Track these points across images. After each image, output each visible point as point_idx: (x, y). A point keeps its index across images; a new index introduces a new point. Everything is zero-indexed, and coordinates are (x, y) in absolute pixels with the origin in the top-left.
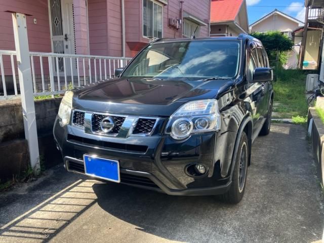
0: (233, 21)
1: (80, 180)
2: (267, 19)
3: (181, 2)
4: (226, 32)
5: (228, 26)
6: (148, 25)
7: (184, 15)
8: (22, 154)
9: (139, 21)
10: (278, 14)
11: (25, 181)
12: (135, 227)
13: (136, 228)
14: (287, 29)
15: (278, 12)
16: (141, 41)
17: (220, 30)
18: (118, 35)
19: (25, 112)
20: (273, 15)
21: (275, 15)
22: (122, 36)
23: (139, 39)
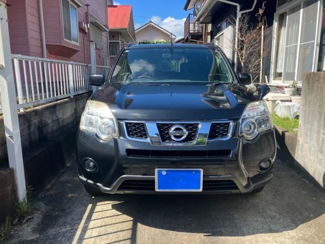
0: (126, 29)
1: (90, 206)
2: (144, 29)
3: (87, 5)
4: (120, 39)
5: (121, 33)
6: (67, 27)
7: (90, 19)
8: (10, 188)
9: (59, 22)
10: (153, 26)
11: (20, 223)
12: (203, 234)
13: (204, 236)
14: (161, 39)
15: (152, 24)
16: (63, 45)
17: (113, 37)
18: (37, 36)
19: (9, 132)
20: (148, 26)
21: (151, 27)
22: (41, 37)
23: (61, 42)
